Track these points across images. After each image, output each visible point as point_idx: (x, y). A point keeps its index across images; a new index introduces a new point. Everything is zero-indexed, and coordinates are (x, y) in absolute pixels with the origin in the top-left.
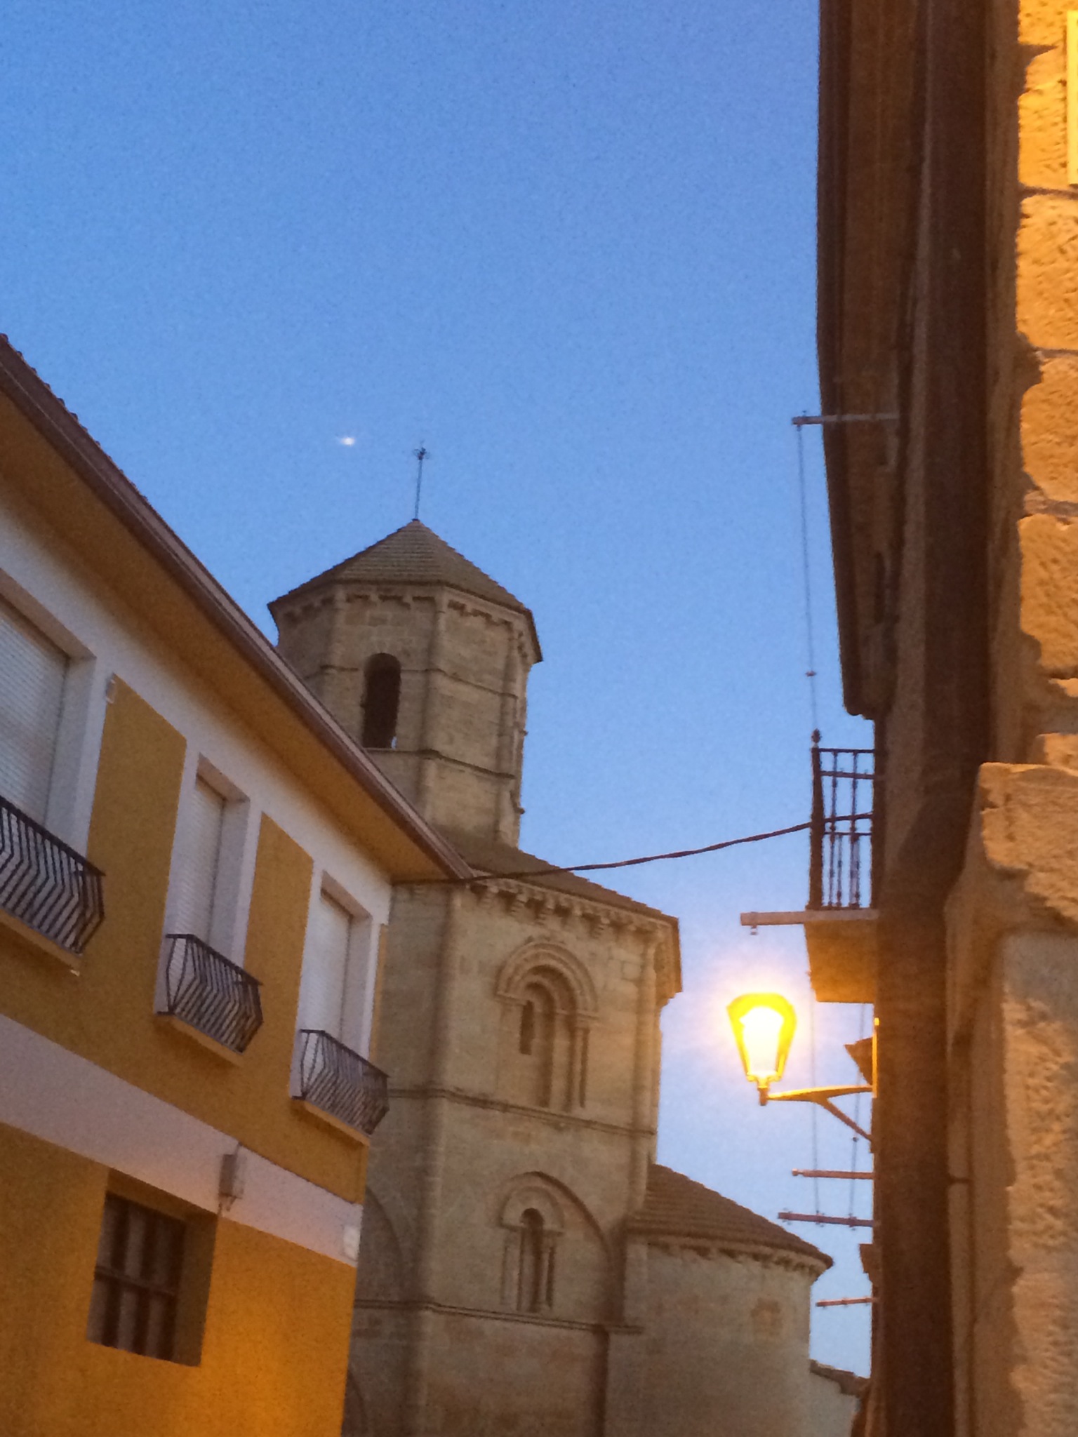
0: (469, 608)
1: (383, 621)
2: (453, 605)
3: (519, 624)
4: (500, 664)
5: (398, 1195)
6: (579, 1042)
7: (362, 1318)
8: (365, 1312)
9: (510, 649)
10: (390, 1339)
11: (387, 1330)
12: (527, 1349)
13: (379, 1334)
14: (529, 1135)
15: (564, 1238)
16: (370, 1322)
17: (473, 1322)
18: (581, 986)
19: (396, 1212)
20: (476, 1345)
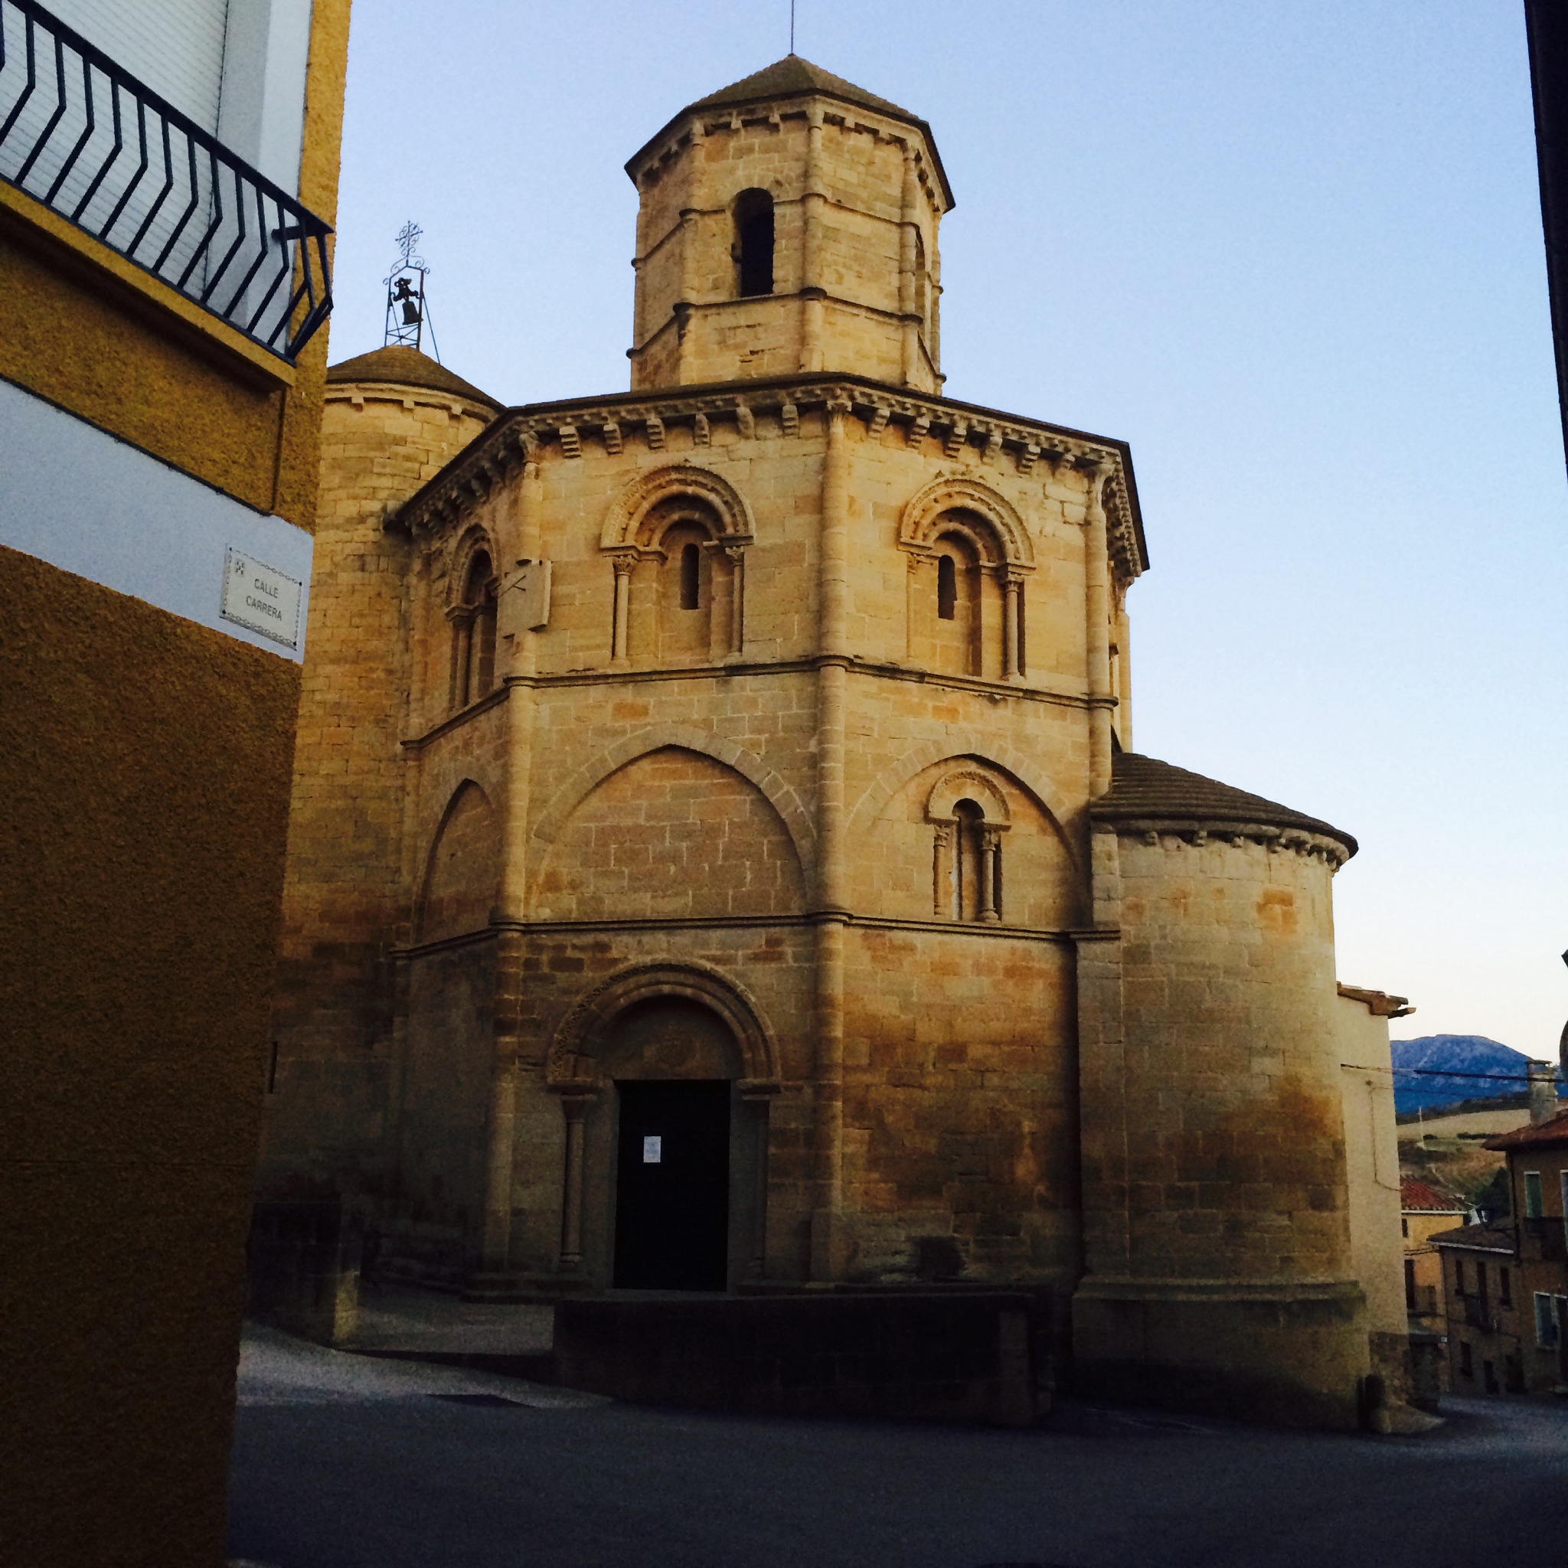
2: (829, 119)
3: (915, 139)
4: (896, 191)
5: (792, 789)
6: (1013, 598)
7: (758, 938)
8: (762, 931)
9: (907, 171)
10: (795, 961)
11: (788, 950)
12: (973, 966)
13: (780, 957)
14: (956, 710)
15: (1010, 832)
16: (768, 942)
17: (899, 936)
18: (1010, 531)
19: (791, 810)
20: (905, 964)
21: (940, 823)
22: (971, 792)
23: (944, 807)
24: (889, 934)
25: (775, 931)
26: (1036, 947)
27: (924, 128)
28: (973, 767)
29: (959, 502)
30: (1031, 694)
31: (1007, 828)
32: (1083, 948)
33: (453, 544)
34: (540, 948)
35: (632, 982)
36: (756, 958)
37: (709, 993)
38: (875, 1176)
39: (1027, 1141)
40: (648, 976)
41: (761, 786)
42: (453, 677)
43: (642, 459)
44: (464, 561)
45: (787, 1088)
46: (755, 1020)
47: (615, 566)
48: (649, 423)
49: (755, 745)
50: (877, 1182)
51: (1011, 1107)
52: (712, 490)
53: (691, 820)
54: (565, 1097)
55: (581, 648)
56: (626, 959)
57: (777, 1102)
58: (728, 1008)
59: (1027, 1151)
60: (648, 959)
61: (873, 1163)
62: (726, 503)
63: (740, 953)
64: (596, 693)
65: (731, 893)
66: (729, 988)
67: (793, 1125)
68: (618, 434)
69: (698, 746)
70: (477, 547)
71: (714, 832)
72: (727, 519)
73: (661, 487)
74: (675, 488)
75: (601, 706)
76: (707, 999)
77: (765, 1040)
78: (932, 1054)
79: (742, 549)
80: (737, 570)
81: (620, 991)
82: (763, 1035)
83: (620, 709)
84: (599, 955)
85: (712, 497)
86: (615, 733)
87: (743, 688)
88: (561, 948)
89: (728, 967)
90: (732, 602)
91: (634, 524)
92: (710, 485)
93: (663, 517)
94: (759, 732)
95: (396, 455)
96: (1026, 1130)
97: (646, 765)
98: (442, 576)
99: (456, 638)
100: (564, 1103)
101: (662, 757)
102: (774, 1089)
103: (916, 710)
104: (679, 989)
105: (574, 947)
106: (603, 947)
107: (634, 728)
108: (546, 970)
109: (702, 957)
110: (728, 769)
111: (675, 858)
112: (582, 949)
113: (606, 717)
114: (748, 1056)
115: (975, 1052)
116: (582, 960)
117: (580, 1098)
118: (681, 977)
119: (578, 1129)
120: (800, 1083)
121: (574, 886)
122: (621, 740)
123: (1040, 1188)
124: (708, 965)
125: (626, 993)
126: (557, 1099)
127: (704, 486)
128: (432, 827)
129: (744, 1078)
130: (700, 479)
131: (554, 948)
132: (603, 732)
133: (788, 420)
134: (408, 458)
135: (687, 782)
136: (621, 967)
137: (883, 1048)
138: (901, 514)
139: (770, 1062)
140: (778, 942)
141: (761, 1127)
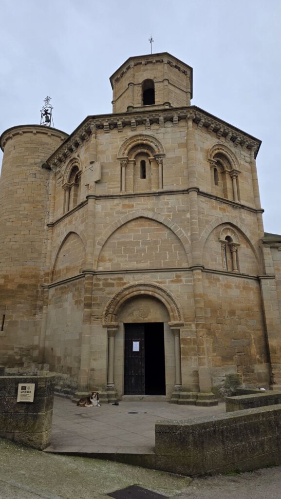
0: (174, 64)
1: (147, 69)
5: (181, 229)
6: (235, 180)
7: (173, 275)
8: (174, 273)
10: (186, 282)
11: (184, 279)
12: (235, 285)
13: (181, 281)
14: (225, 209)
15: (240, 247)
16: (177, 277)
17: (215, 276)
18: (234, 162)
19: (182, 235)
20: (218, 284)
21: (222, 242)
22: (229, 234)
23: (223, 238)
24: (213, 275)
25: (178, 273)
26: (250, 281)
28: (229, 227)
29: (221, 151)
30: (243, 207)
31: (239, 245)
32: (263, 282)
33: (64, 167)
34: (99, 280)
35: (131, 290)
36: (172, 281)
37: (157, 293)
38: (215, 354)
39: (253, 341)
40: (136, 288)
41: (171, 228)
42: (64, 205)
43: (129, 133)
44: (69, 171)
45: (187, 325)
46: (174, 302)
47: (121, 164)
48: (132, 122)
49: (169, 216)
50: (216, 356)
51: (248, 331)
52: (151, 142)
53: (148, 239)
54: (108, 329)
55: (111, 188)
56: (129, 283)
57: (182, 329)
58: (164, 298)
59: (253, 345)
60: (137, 283)
61: (214, 351)
62: (156, 145)
63: (167, 280)
64: (116, 201)
65: (162, 261)
66: (164, 292)
67: (189, 337)
68: (121, 125)
69: (150, 216)
70: (73, 165)
71: (156, 242)
72: (156, 150)
73: (135, 141)
74: (140, 142)
75: (118, 205)
76: (157, 296)
77: (178, 309)
78: (227, 314)
79: (161, 159)
80: (160, 166)
81: (127, 293)
82: (177, 307)
83: (124, 206)
84: (119, 282)
85: (151, 144)
86: (122, 213)
87: (164, 199)
88: (106, 280)
89: (163, 285)
90: (158, 175)
91: (126, 152)
92: (151, 140)
93: (135, 151)
94: (171, 212)
95: (45, 147)
96: (252, 338)
97: (133, 223)
98: (60, 178)
99: (65, 193)
100: (108, 331)
101: (138, 220)
102: (182, 325)
103: (215, 208)
104: (147, 293)
105: (111, 279)
106: (121, 279)
107: (129, 211)
108: (101, 287)
109: (154, 281)
110: (161, 223)
111: (144, 250)
112: (114, 279)
113: (120, 208)
114: (171, 314)
115: (238, 312)
116: (114, 283)
117: (114, 329)
118: (148, 288)
119: (112, 340)
120: (190, 323)
121: (110, 260)
122: (126, 215)
123: (258, 357)
124: (157, 284)
125: (129, 294)
126: (106, 330)
127: (149, 141)
128: (57, 249)
129: (170, 321)
130: (148, 139)
131: (104, 279)
132: (119, 212)
133: (175, 121)
134: (49, 149)
135: (146, 228)
136: (127, 285)
137: (214, 311)
138: (207, 151)
139: (180, 316)
140: (180, 276)
141: (177, 338)
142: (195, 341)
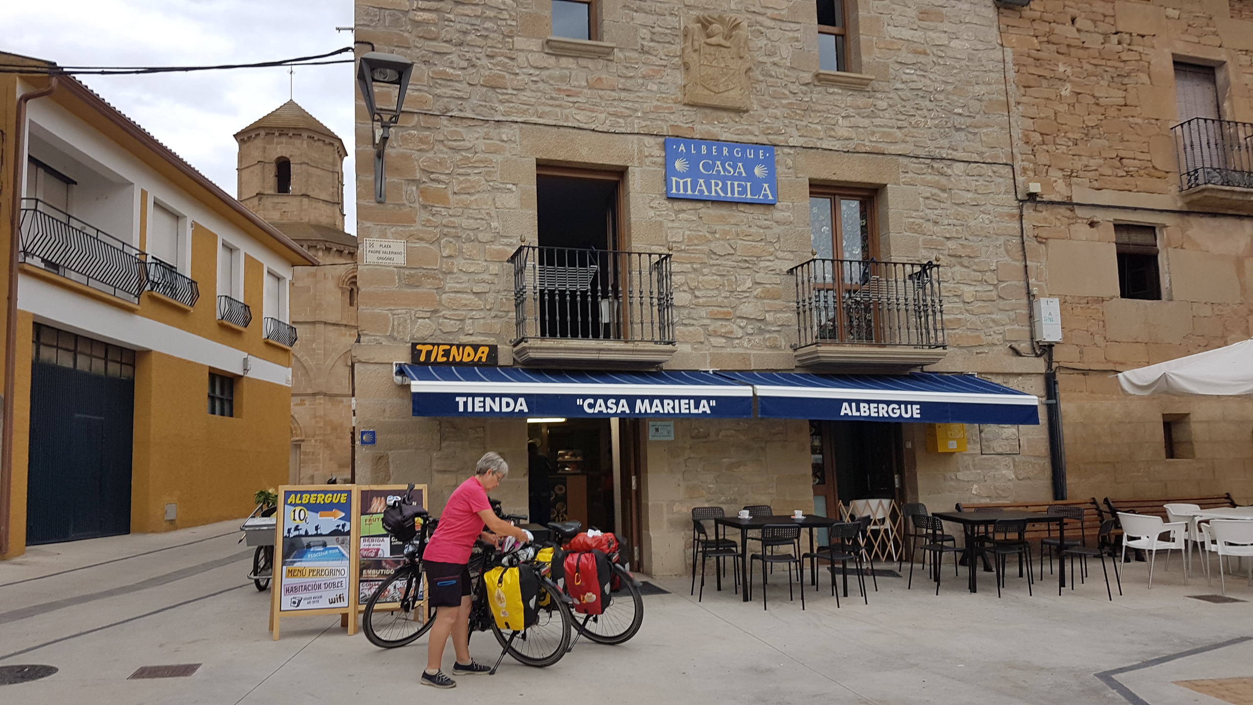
0: (316, 138)
1: (282, 143)
2: (309, 137)
3: (337, 144)
4: (331, 160)
5: (308, 358)
7: (298, 400)
8: (299, 397)
9: (334, 154)
10: (309, 406)
11: (307, 403)
13: (305, 404)
16: (301, 401)
17: (339, 398)
20: (341, 406)
24: (336, 397)
25: (302, 397)
27: (340, 140)
36: (297, 405)
41: (298, 357)
45: (307, 440)
46: (297, 422)
49: (296, 345)
57: (303, 444)
61: (331, 459)
63: (292, 404)
67: (308, 450)
82: (299, 426)
102: (303, 441)
103: (345, 335)
114: (294, 432)
120: (310, 439)
129: (293, 438)
137: (334, 429)
138: (339, 278)
139: (301, 433)
140: (304, 400)
141: (298, 451)
142: (313, 453)
